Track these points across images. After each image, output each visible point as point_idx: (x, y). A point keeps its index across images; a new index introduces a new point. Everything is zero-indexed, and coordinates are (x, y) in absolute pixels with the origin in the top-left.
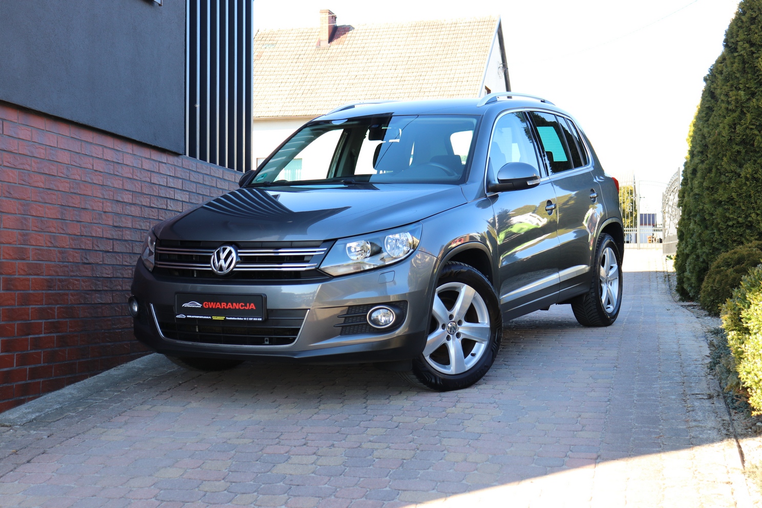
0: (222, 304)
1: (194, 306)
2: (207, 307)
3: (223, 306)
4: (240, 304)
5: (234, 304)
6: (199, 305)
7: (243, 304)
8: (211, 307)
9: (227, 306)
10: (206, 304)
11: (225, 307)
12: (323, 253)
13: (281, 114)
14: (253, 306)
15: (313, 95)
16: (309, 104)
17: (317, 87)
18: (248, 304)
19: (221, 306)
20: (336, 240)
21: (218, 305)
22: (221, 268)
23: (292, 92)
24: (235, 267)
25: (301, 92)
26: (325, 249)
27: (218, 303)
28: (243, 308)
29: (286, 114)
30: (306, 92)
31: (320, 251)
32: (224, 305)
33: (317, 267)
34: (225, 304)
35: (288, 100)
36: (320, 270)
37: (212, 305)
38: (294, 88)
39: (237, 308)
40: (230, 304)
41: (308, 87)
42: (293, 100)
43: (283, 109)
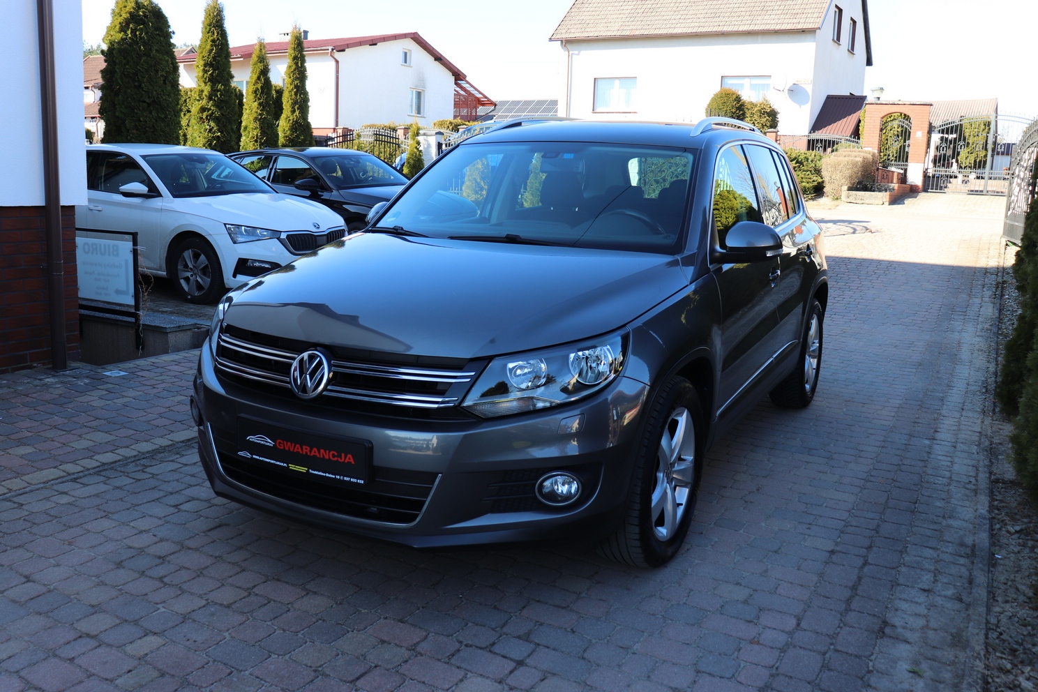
0: (304, 447)
1: (262, 442)
2: (282, 448)
3: (304, 450)
4: (331, 453)
5: (322, 451)
6: (270, 443)
7: (336, 454)
8: (287, 449)
9: (311, 451)
10: (280, 443)
11: (309, 454)
12: (468, 380)
13: (619, 33)
14: (350, 459)
15: (653, 14)
16: (648, 23)
17: (659, 5)
18: (343, 455)
19: (302, 451)
20: (490, 359)
21: (298, 449)
22: (304, 388)
23: (633, 11)
24: (325, 389)
25: (642, 10)
26: (473, 374)
27: (298, 446)
28: (336, 459)
29: (624, 33)
30: (646, 10)
31: (463, 376)
32: (306, 450)
33: (457, 403)
34: (309, 449)
35: (628, 19)
36: (462, 408)
37: (288, 446)
38: (636, 7)
39: (327, 457)
40: (315, 449)
41: (649, 6)
42: (632, 19)
43: (622, 28)
